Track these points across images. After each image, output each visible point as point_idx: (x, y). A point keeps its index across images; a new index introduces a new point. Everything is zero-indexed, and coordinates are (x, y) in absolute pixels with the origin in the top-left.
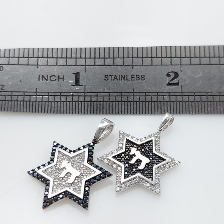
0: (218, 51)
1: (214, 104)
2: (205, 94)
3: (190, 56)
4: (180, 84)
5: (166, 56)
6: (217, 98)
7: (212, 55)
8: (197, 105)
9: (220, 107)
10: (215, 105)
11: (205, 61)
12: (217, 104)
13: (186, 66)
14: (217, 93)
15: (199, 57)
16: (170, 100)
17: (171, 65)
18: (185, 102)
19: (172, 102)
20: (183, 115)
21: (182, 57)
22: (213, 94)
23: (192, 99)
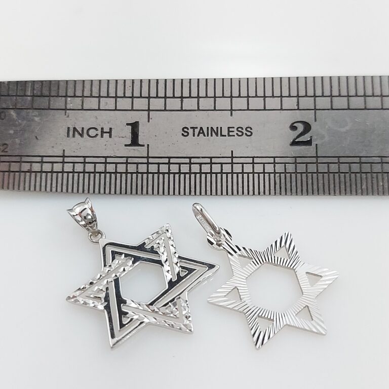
0: (379, 85)
1: (372, 178)
2: (357, 160)
3: (331, 95)
4: (314, 143)
5: (290, 94)
6: (377, 168)
7: (369, 92)
8: (342, 179)
9: (383, 182)
10: (375, 180)
11: (357, 102)
12: (377, 178)
13: (323, 111)
14: (377, 158)
15: (346, 95)
16: (296, 171)
17: (298, 109)
18: (322, 174)
19: (299, 174)
20: (319, 197)
21: (316, 95)
22: (370, 160)
23: (334, 168)
